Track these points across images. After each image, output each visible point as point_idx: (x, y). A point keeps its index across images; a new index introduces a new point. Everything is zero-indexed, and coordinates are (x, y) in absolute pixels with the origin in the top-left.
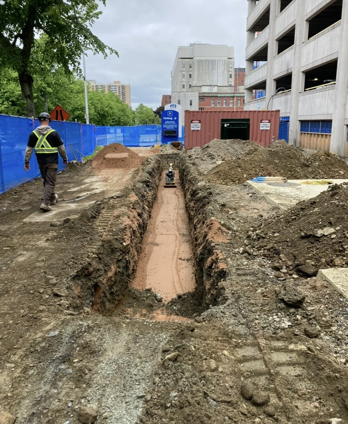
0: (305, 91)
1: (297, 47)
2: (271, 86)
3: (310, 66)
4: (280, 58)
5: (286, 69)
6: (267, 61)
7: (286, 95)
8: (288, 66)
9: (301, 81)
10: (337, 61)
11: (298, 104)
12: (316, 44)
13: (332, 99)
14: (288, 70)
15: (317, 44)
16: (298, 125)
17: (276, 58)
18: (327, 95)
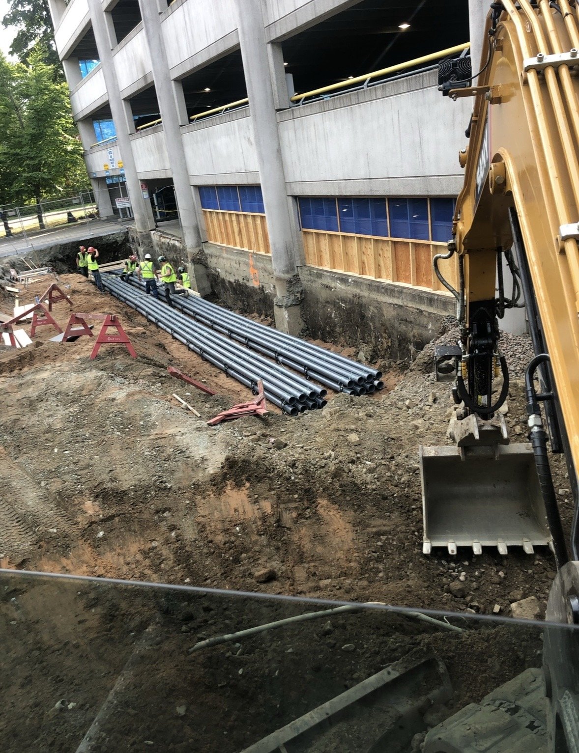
0: (191, 121)
1: (150, 25)
2: (121, 114)
3: (188, 67)
4: (123, 51)
5: (141, 76)
6: (97, 58)
7: (155, 131)
8: (144, 70)
9: (176, 101)
10: (239, 51)
11: (183, 151)
12: (187, 15)
13: (249, 139)
14: (145, 77)
15: (189, 15)
16: (195, 196)
17: (115, 51)
18: (237, 129)
